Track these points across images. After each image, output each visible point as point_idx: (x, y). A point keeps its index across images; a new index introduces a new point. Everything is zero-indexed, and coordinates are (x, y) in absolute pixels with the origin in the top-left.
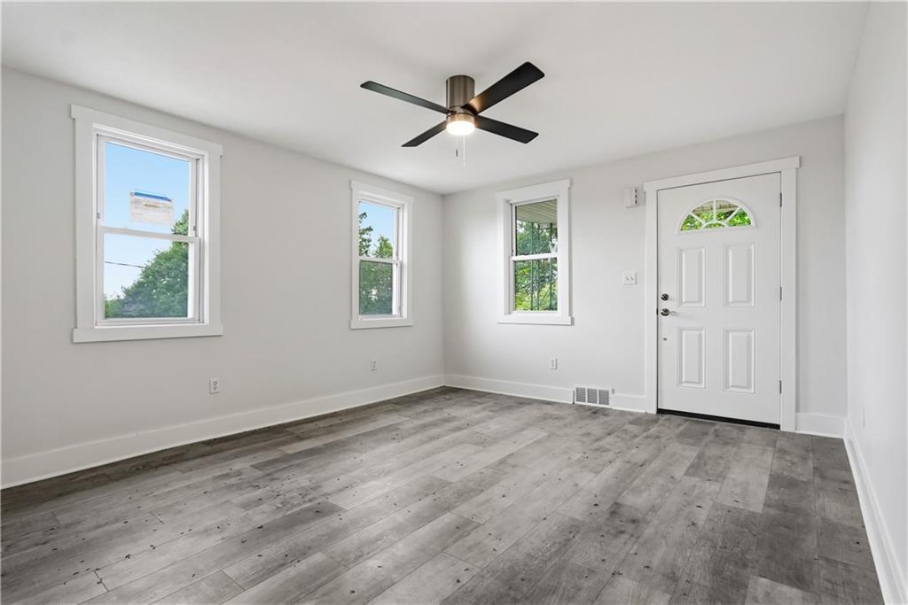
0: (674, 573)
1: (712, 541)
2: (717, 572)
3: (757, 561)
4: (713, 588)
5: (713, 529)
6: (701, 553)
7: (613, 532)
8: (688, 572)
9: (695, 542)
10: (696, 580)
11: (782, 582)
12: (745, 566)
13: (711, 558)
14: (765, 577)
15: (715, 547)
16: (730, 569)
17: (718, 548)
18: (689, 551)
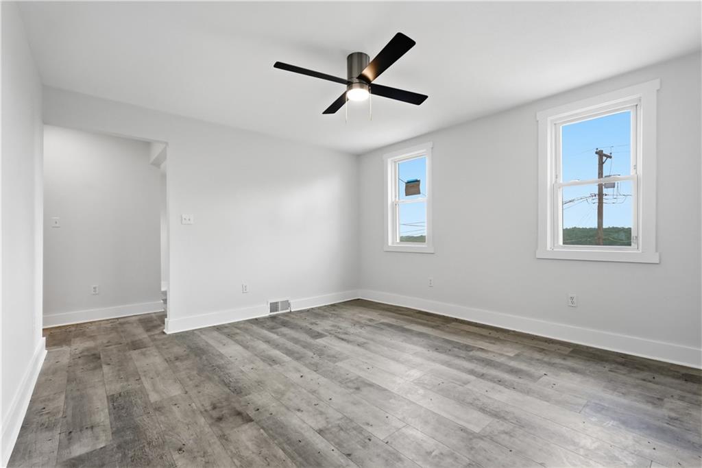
0: (160, 411)
1: (154, 447)
2: (136, 429)
3: (112, 456)
4: (133, 419)
5: (161, 458)
6: (155, 432)
7: (219, 405)
8: (153, 417)
9: (166, 437)
10: (145, 417)
11: (87, 454)
12: (119, 447)
13: (146, 435)
14: (101, 448)
15: (149, 444)
16: (129, 436)
17: (146, 444)
18: (163, 429)
